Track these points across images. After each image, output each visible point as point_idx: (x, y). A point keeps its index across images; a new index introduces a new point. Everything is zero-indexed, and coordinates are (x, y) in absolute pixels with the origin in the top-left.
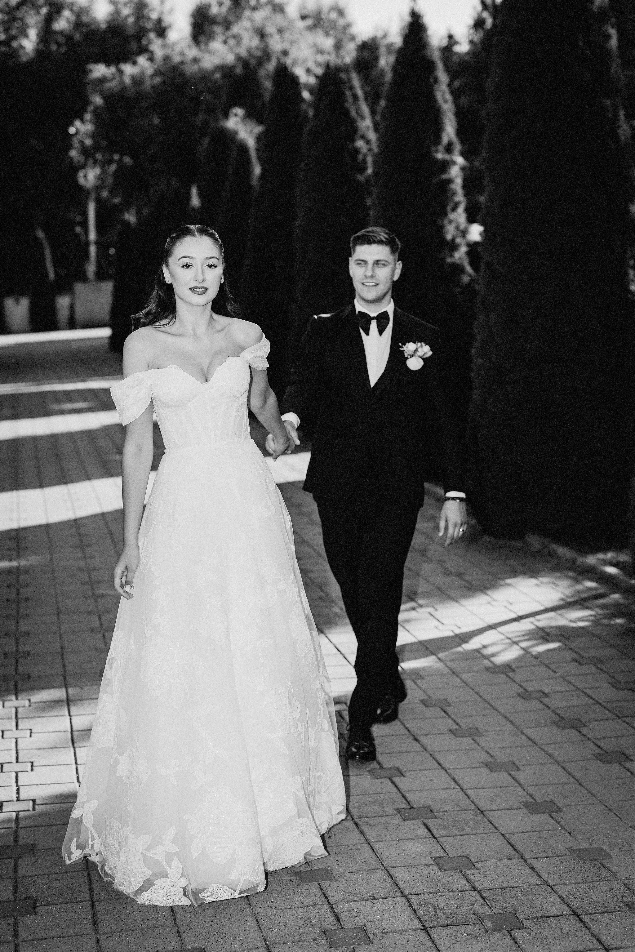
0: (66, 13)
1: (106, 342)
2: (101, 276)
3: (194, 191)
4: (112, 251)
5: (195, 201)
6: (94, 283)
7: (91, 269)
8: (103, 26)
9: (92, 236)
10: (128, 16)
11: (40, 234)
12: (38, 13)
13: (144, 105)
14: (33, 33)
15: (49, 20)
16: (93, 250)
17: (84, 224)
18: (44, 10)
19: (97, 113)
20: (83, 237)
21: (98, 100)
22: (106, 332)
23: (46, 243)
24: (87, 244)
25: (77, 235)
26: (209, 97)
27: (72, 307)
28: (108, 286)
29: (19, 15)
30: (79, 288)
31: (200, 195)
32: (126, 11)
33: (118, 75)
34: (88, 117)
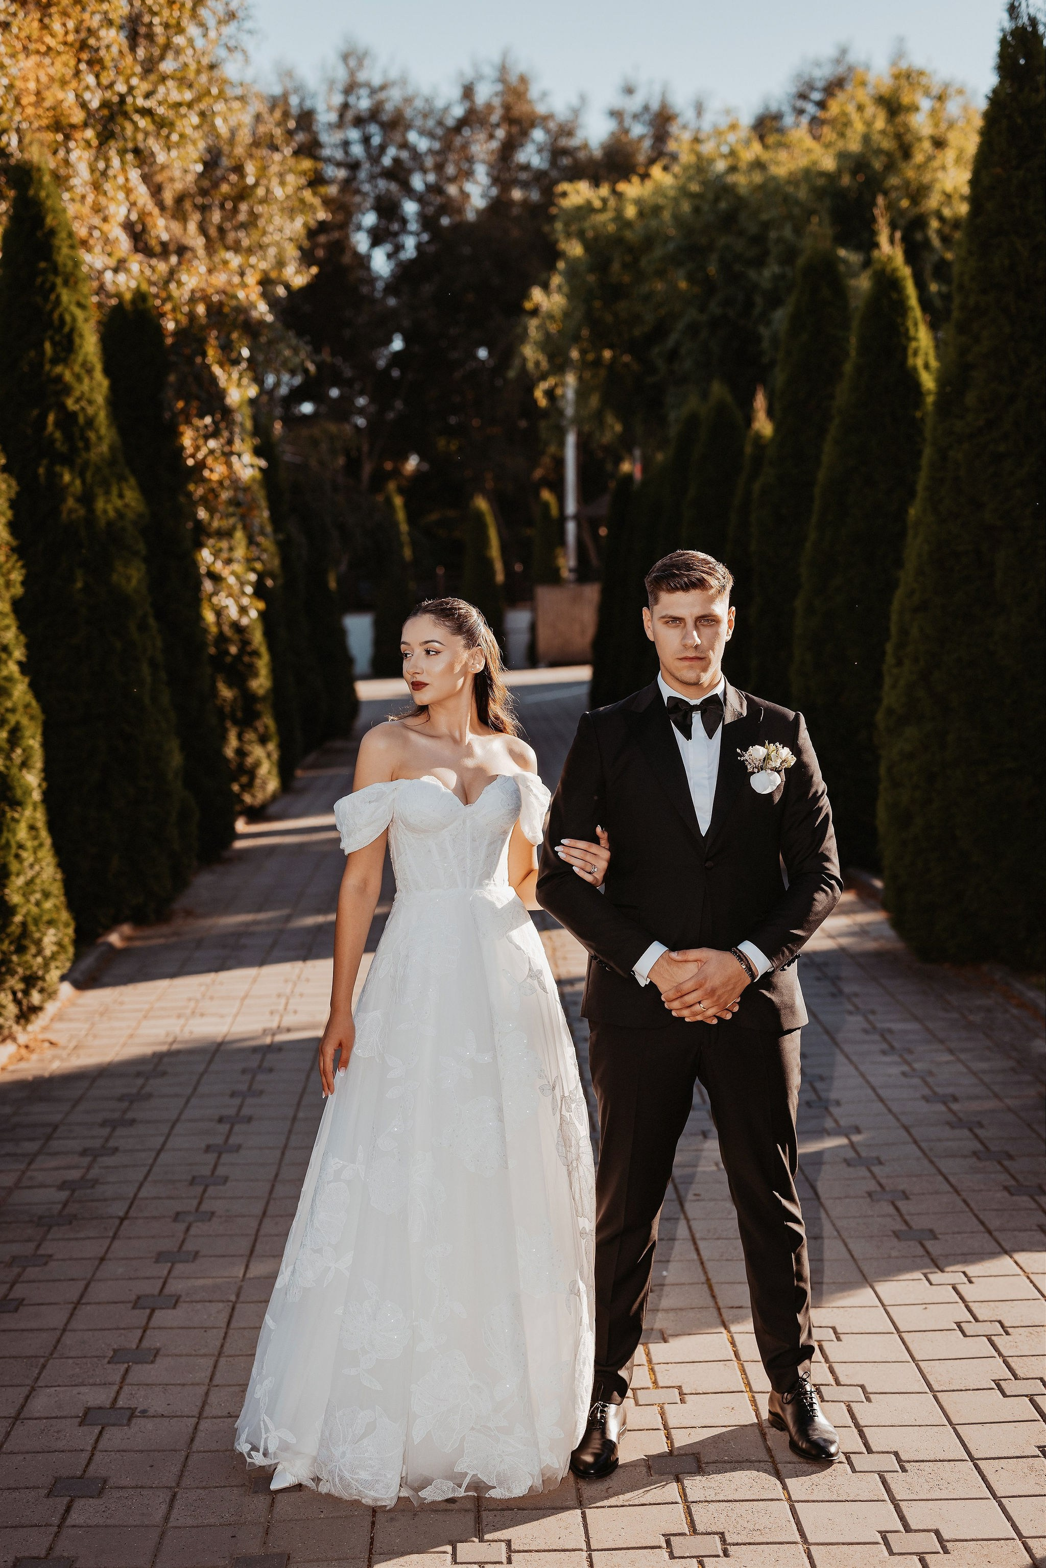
0: (538, 135)
1: (584, 691)
2: (583, 574)
3: (760, 402)
4: (603, 531)
5: (763, 425)
6: (572, 586)
7: (567, 562)
8: (597, 153)
9: (571, 507)
10: (642, 138)
11: (482, 504)
12: (491, 137)
13: (658, 252)
14: (481, 172)
15: (509, 148)
16: (571, 528)
17: (558, 487)
18: (500, 133)
19: (572, 274)
20: (554, 511)
21: (575, 249)
22: (584, 673)
23: (490, 520)
24: (562, 518)
25: (546, 506)
26: (788, 232)
27: (533, 628)
28: (592, 593)
29: (458, 141)
30: (546, 595)
31: (770, 413)
32: (638, 130)
33: (612, 203)
34: (556, 280)
